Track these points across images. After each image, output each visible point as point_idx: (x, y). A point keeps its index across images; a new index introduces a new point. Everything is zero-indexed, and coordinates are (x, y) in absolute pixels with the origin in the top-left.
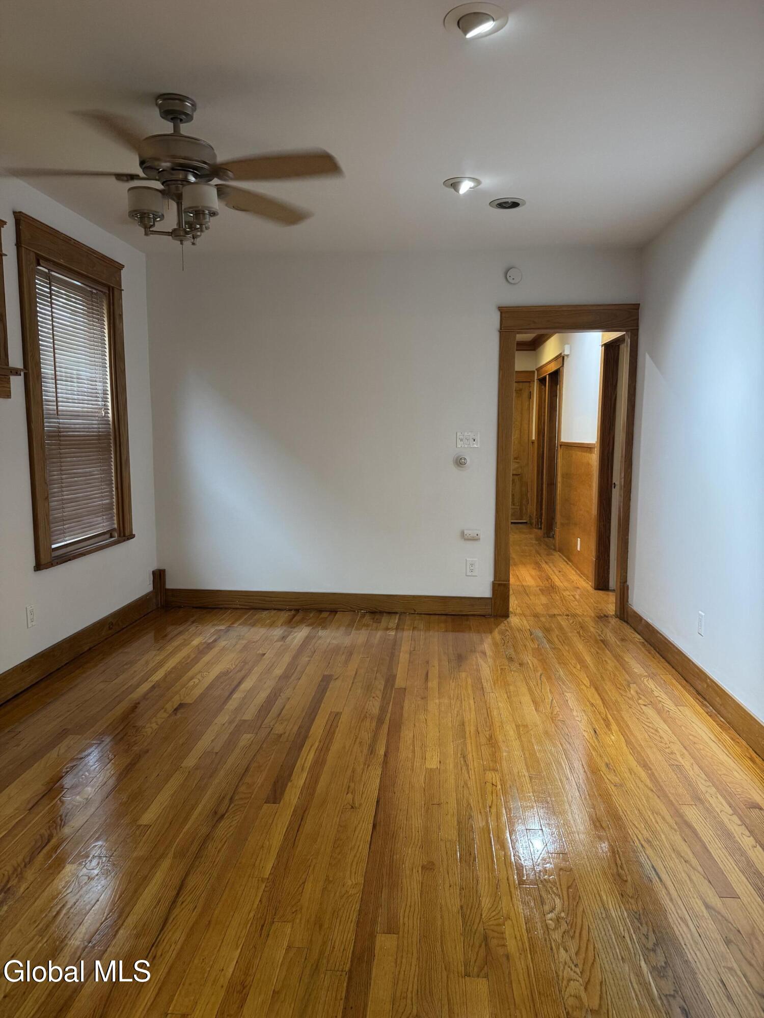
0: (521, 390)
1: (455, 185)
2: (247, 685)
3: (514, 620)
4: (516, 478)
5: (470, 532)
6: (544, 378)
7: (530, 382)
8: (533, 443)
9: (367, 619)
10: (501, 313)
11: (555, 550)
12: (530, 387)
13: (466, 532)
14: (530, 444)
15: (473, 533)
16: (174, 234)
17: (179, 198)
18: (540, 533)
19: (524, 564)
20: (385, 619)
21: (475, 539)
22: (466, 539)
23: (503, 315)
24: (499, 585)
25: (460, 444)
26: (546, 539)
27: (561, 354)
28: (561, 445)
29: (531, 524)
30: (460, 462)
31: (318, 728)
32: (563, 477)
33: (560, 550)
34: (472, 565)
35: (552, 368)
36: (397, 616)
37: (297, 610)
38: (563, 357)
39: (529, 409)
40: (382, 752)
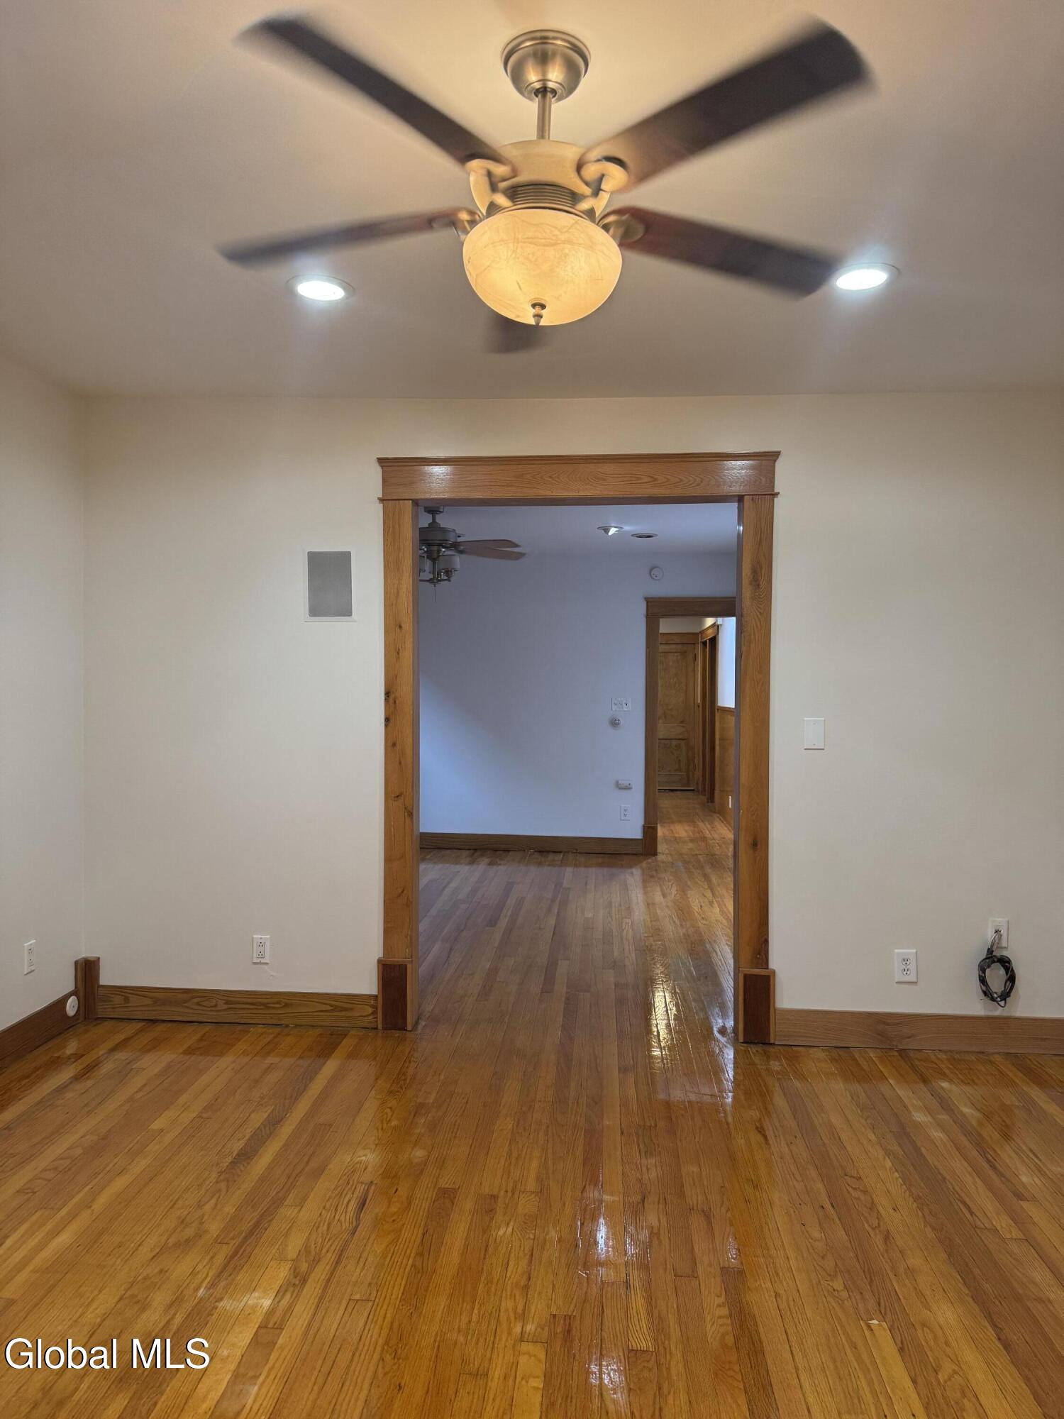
0: (685, 652)
1: (606, 530)
2: (453, 885)
3: (660, 857)
4: (682, 743)
5: (623, 782)
6: (706, 641)
7: (694, 644)
8: (699, 706)
9: (536, 855)
10: (647, 602)
11: (715, 812)
12: (694, 648)
13: (620, 782)
14: (696, 707)
15: (626, 783)
16: (430, 581)
17: (434, 560)
18: (704, 798)
19: (680, 822)
20: (551, 856)
21: (628, 788)
22: (620, 789)
23: (649, 604)
24: (649, 827)
25: (614, 708)
26: (710, 804)
27: (715, 623)
28: (718, 709)
29: (698, 791)
30: (614, 723)
31: (511, 902)
32: (720, 739)
33: (719, 813)
34: (625, 810)
35: (710, 634)
36: (562, 855)
37: (475, 850)
38: (718, 626)
39: (694, 671)
40: (556, 911)
